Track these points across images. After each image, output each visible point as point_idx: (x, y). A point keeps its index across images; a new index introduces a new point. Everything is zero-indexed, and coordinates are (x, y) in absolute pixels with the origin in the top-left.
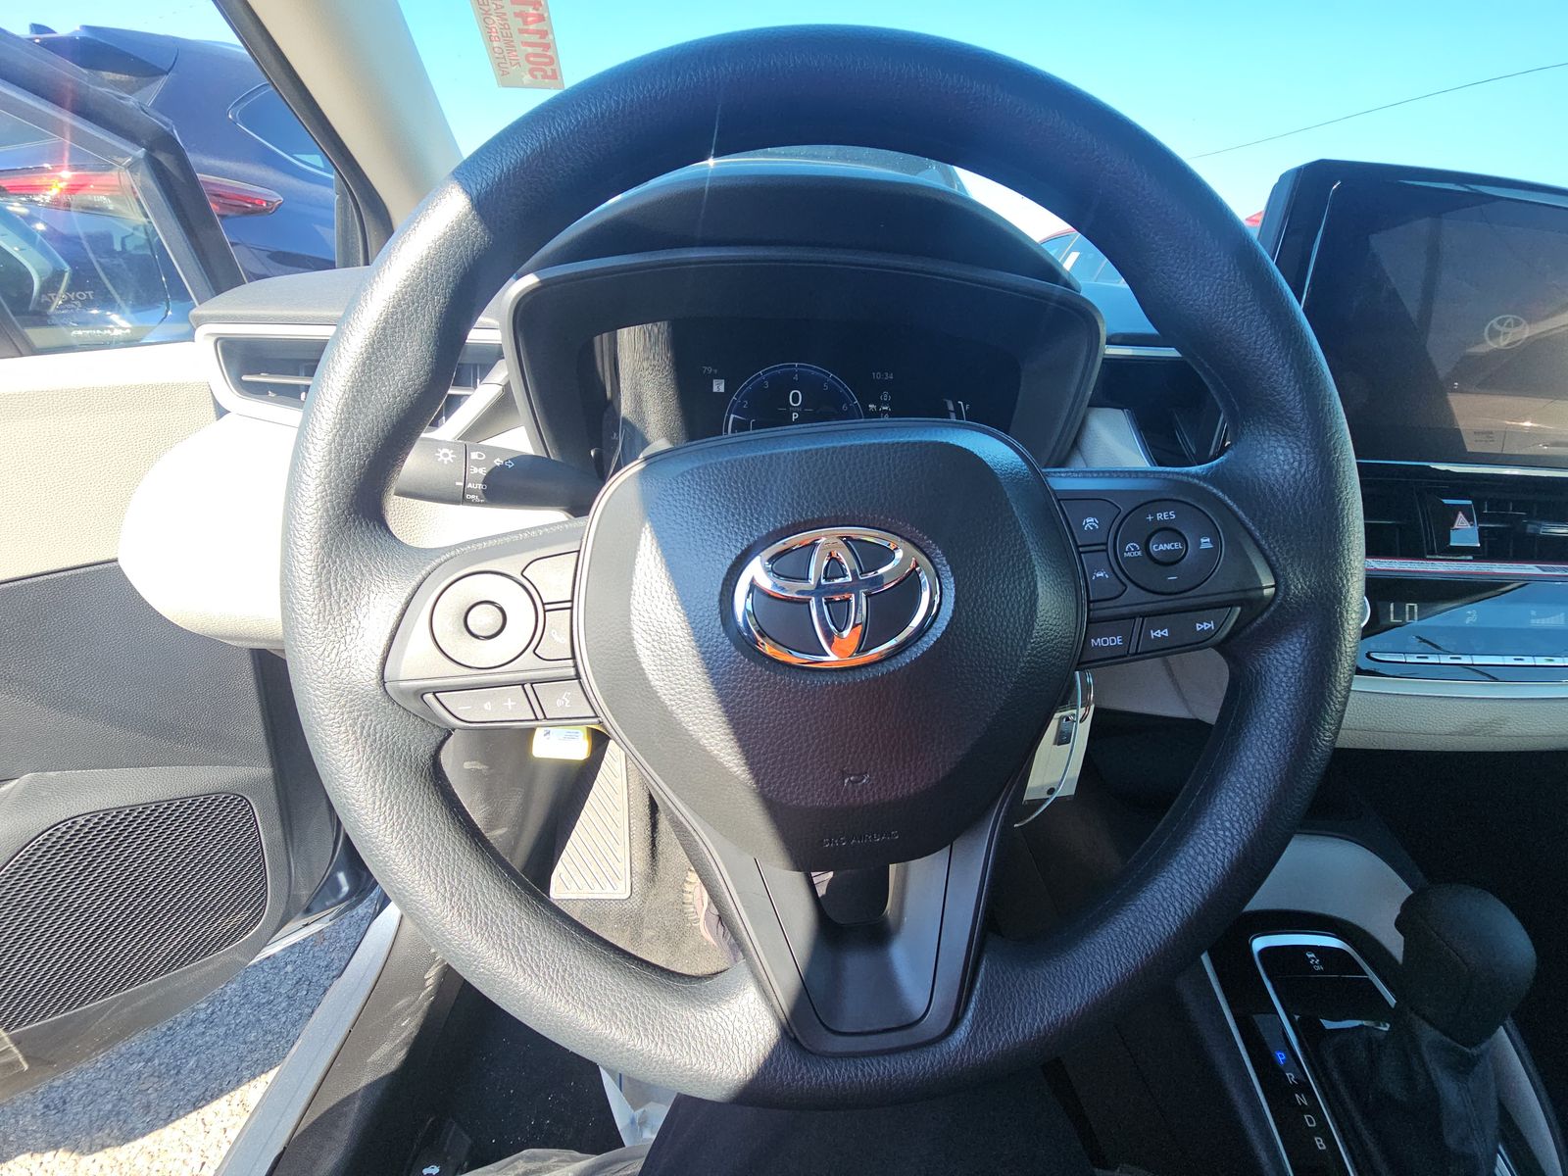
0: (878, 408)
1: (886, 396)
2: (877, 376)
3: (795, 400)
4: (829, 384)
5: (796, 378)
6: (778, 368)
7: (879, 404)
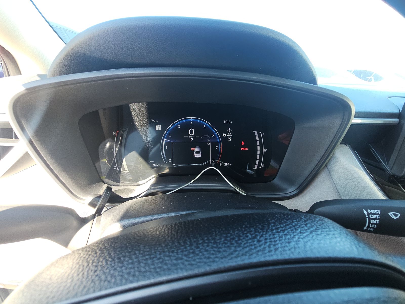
0: (226, 135)
1: (229, 130)
2: (226, 122)
3: (192, 132)
4: (206, 126)
5: (192, 123)
6: (184, 120)
7: (227, 133)
